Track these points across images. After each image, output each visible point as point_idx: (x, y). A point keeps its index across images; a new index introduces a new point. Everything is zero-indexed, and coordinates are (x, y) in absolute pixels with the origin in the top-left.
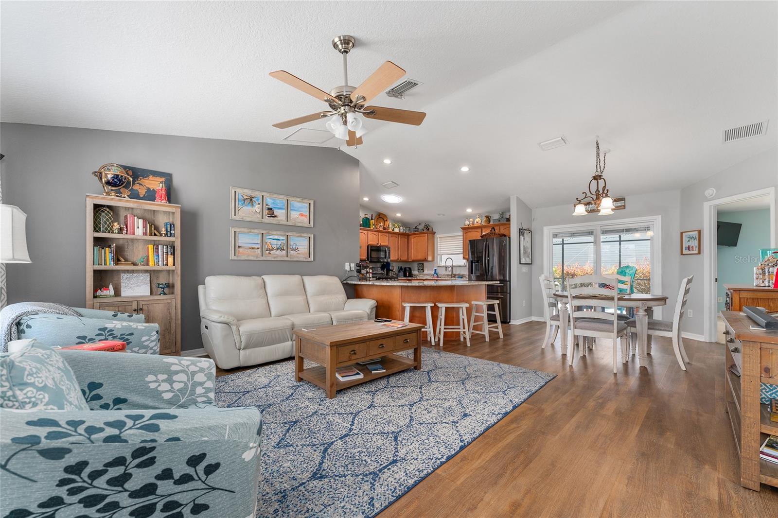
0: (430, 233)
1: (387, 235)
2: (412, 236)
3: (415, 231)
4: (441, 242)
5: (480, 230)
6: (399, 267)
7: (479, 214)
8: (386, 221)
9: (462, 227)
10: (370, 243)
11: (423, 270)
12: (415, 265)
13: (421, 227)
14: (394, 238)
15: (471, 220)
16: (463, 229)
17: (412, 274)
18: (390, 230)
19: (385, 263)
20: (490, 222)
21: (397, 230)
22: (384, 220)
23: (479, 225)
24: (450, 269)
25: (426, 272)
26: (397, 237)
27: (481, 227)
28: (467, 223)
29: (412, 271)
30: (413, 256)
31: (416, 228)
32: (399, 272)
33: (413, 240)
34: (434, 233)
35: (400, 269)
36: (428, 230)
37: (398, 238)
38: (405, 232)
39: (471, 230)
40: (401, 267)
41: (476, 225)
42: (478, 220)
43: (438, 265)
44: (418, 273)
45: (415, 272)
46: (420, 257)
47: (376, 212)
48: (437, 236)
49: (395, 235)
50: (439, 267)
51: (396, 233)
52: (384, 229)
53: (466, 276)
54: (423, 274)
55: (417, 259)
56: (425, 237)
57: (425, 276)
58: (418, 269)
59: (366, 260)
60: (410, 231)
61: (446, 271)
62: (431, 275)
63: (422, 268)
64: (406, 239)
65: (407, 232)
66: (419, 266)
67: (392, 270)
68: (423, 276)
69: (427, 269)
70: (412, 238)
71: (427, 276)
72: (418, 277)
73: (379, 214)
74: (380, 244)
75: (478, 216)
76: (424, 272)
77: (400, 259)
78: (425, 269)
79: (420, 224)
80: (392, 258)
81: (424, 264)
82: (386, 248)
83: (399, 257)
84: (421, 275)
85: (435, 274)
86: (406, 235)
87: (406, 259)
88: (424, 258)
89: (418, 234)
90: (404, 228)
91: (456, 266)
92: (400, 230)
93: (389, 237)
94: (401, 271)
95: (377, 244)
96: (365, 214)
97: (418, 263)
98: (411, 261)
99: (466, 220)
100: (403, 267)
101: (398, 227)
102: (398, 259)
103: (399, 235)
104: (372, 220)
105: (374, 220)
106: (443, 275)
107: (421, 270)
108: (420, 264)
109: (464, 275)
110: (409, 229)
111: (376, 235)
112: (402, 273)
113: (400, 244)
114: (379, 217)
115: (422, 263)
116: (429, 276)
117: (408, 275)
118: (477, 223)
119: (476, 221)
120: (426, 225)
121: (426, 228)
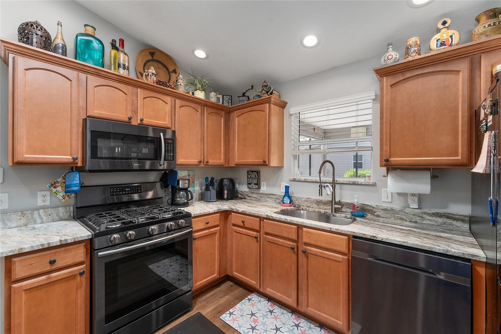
0: (274, 104)
1: (168, 99)
3: (241, 101)
6: (207, 179)
7: (445, 15)
8: (175, 71)
9: (378, 66)
10: (96, 112)
11: (258, 184)
12: (243, 176)
15: (415, 39)
16: (382, 72)
17: (237, 192)
18: (181, 90)
19: (167, 172)
21: (200, 95)
22: (167, 69)
23: (455, 47)
24: (329, 189)
25: (264, 189)
26: (199, 110)
27: (470, 54)
28: (395, 55)
29: (237, 186)
30: (237, 159)
31: (244, 95)
32: (207, 189)
33: (237, 121)
34: (283, 105)
35: (209, 184)
36: (271, 95)
37: (202, 114)
38: (221, 103)
40: (212, 179)
41: (436, 50)
42: (444, 35)
43: (292, 177)
44: (247, 190)
45: (243, 188)
46: (251, 159)
48: (291, 110)
49: (193, 105)
50: (294, 180)
51: (197, 101)
53: (374, 210)
54: (259, 193)
55: (245, 163)
56: (264, 111)
57: (262, 198)
58: (248, 184)
59: (80, 164)
60: (231, 102)
61: (319, 193)
62: (275, 197)
63: (255, 181)
64: (222, 118)
65: (226, 104)
66: (249, 176)
67: (185, 190)
68: (258, 198)
69: (268, 185)
70: (235, 115)
71: (267, 199)
72: (249, 198)
73: (153, 51)
74: (142, 120)
75: (444, 23)
76: (259, 188)
77: (207, 162)
78: (262, 183)
79: (252, 87)
80: (181, 160)
81: (260, 172)
82: (162, 134)
83: (202, 157)
84: (254, 195)
85: (286, 198)
86: (223, 110)
87: (222, 161)
88: (260, 161)
89: (247, 107)
90: (219, 96)
91: (344, 182)
92: (207, 95)
93: (174, 107)
94: (211, 188)
95: (130, 119)
96: (86, 25)
97: (248, 172)
98: (234, 166)
99: (390, 46)
100: (217, 178)
101: (203, 90)
102: (200, 162)
103: (205, 107)
104: (114, 52)
105: (125, 54)
106: (305, 201)
107: (255, 184)
108: (252, 172)
109: (368, 208)
110: (229, 99)
111: (126, 94)
112: (213, 192)
113: (207, 127)
114: (153, 57)
115: (255, 172)
116: (272, 200)
117: (226, 196)
118: (443, 44)
119: (437, 41)
120: (266, 86)
121: (267, 92)
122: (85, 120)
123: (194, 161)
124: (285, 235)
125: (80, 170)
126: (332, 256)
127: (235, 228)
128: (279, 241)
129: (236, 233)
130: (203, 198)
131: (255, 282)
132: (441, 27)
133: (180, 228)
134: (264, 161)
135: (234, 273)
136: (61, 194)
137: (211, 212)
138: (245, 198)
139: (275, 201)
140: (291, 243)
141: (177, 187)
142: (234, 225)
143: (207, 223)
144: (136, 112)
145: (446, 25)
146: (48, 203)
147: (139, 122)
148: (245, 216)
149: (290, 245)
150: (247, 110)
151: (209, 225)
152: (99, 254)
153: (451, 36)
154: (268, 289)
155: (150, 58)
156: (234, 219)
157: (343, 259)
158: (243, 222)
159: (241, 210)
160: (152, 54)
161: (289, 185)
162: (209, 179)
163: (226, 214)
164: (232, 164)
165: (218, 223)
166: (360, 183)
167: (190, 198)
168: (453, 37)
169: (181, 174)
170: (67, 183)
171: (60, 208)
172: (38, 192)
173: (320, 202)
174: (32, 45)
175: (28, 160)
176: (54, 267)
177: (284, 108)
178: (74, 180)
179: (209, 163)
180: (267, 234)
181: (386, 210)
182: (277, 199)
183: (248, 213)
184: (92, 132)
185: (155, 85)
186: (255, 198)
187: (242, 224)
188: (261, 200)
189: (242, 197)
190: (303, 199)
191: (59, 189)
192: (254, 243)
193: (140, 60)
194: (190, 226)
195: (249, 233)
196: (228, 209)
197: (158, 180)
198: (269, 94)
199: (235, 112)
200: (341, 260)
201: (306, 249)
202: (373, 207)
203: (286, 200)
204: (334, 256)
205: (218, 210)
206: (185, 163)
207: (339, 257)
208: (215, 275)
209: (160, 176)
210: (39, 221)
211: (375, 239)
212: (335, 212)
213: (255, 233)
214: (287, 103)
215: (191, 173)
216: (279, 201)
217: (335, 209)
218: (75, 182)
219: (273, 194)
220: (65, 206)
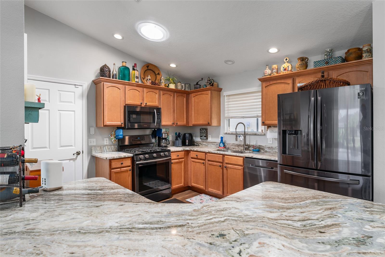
0: (214, 90)
1: (157, 91)
2: (193, 95)
3: (195, 88)
4: (229, 102)
5: (290, 81)
6: (176, 133)
7: (287, 56)
8: (159, 74)
9: (261, 77)
10: (129, 102)
11: (206, 137)
12: (197, 132)
13: (203, 83)
14: (166, 96)
15: (275, 66)
16: (263, 80)
17: (194, 142)
18: (163, 85)
19: (156, 129)
20: (307, 66)
21: (172, 86)
22: (155, 73)
23: (289, 72)
24: (242, 138)
25: (210, 139)
26: (172, 95)
27: (292, 77)
28: (268, 71)
29: (194, 138)
30: (193, 122)
31: (197, 84)
32: (177, 139)
33: (194, 99)
34: (220, 90)
35: (178, 136)
36: (212, 85)
37: (174, 97)
38: (183, 89)
39: (275, 82)
40: (179, 133)
41: (282, 72)
42: (286, 65)
43: (225, 132)
44: (200, 140)
45: (197, 139)
46: (201, 122)
47: (144, 62)
48: (224, 93)
49: (169, 93)
50: (226, 134)
51: (171, 90)
52: (153, 83)
53: (264, 148)
54: (207, 142)
55: (198, 124)
56: (208, 95)
57: (209, 145)
58: (201, 136)
59: (123, 126)
60: (190, 88)
61: (236, 139)
62: (216, 144)
63: (205, 135)
64: (185, 98)
65: (187, 89)
66: (201, 132)
67: (165, 139)
68: (207, 145)
69: (212, 137)
70: (192, 96)
71: (212, 145)
72: (201, 145)
73: (148, 65)
74: (146, 104)
75: (286, 59)
76: (207, 139)
77: (177, 124)
78: (209, 136)
79: (202, 79)
80: (163, 123)
81: (207, 129)
82: (155, 110)
83: (174, 121)
84: (204, 143)
85: (221, 143)
86: (185, 93)
87: (185, 123)
88: (206, 123)
89: (199, 92)
90: (183, 85)
91: (251, 134)
92: (176, 86)
93: (160, 95)
94: (179, 138)
95: (141, 104)
96: (123, 62)
97: (200, 129)
98: (192, 126)
99: (267, 67)
100: (182, 133)
101: (174, 83)
102: (173, 124)
103: (175, 93)
104: (133, 72)
105: (138, 71)
106: (232, 145)
107: (205, 136)
108: (203, 129)
109: (262, 147)
110: (189, 86)
111: (140, 92)
112: (180, 141)
113: (177, 104)
114: (148, 68)
115: (205, 129)
116: (214, 146)
117: (187, 144)
118: (285, 70)
119: (283, 68)
120: (210, 80)
121: (210, 84)
122: (125, 107)
123: (170, 123)
124: (217, 160)
125: (123, 128)
126: (237, 167)
127: (192, 159)
128: (214, 164)
129: (193, 162)
130: (174, 145)
131: (203, 187)
132: (285, 61)
133: (166, 156)
134: (208, 123)
135: (193, 184)
136: (113, 139)
137: (180, 150)
138: (199, 145)
139: (216, 146)
140: (220, 164)
141: (162, 138)
142: (192, 158)
143: (178, 156)
144: (143, 100)
145: (287, 61)
146: (108, 144)
147: (145, 105)
148: (197, 152)
149: (219, 164)
150: (199, 93)
151: (179, 157)
152: (137, 162)
153: (288, 66)
154: (209, 189)
155: (147, 69)
156: (192, 154)
157: (241, 168)
158: (197, 156)
159: (195, 150)
160: (148, 67)
161: (223, 136)
162: (178, 134)
163: (188, 152)
164: (191, 125)
165: (183, 157)
166: (258, 134)
167: (168, 143)
168: (289, 67)
169: (163, 130)
170: (116, 134)
171: (112, 146)
172: (105, 139)
173: (239, 145)
174: (106, 77)
175: (108, 124)
176: (123, 165)
177: (221, 92)
178: (120, 133)
179: (178, 124)
180: (209, 161)
181: (269, 148)
182: (217, 145)
183: (199, 151)
184: (129, 112)
185: (150, 85)
186: (205, 145)
187: (196, 157)
188: (208, 146)
189: (197, 145)
190: (231, 144)
191: (113, 137)
192: (202, 167)
193: (143, 71)
194: (170, 156)
195: (200, 161)
196: (189, 150)
197: (151, 134)
198: (211, 85)
199: (192, 94)
200: (240, 169)
201: (226, 166)
202: (264, 147)
203: (221, 145)
204: (238, 167)
205: (184, 150)
206: (165, 124)
207: (240, 168)
208: (182, 184)
209: (152, 132)
210: (105, 151)
211: (252, 157)
212: (246, 150)
213: (203, 161)
214: (222, 89)
215: (167, 130)
216: (218, 146)
217: (246, 148)
218: (120, 134)
219: (215, 142)
220: (114, 145)
